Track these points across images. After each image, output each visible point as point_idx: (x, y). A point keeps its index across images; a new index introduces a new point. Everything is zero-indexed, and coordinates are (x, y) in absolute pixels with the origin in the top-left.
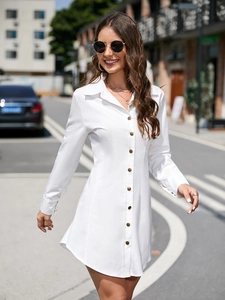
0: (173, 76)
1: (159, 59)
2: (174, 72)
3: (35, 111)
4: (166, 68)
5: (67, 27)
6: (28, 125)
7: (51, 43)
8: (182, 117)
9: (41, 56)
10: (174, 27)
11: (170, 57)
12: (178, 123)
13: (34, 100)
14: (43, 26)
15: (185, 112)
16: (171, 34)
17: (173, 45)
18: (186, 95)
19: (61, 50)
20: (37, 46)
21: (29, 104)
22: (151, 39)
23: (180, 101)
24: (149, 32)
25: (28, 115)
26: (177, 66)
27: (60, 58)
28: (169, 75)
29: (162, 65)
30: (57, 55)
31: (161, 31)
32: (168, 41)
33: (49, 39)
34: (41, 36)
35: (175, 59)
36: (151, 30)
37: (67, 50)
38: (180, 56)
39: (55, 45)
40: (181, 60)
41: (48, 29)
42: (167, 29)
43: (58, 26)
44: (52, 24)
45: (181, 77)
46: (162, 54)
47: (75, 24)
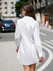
0: (45, 16)
1: (41, 12)
2: (45, 15)
3: (13, 26)
4: (43, 14)
5: (19, 6)
6: (12, 30)
7: (15, 10)
8: (48, 26)
9: (13, 13)
10: (45, 5)
11: (44, 12)
12: (47, 28)
13: (13, 23)
14: (13, 6)
15: (48, 25)
16: (44, 6)
17: (45, 9)
18: (48, 20)
19: (18, 11)
20: (12, 10)
21: (12, 25)
22: (40, 8)
23: (47, 22)
24: (39, 6)
25: (12, 27)
26: (46, 14)
27: (18, 13)
28: (44, 16)
29: (42, 14)
30: (17, 13)
31: (42, 6)
32: (44, 8)
33: (15, 9)
34: (13, 8)
35: (45, 12)
36: (39, 5)
37: (19, 11)
38: (47, 11)
39: (16, 10)
40: (47, 12)
41: (14, 6)
42: (43, 5)
43: (17, 5)
44: (16, 5)
45: (47, 17)
46: (42, 11)
47: (21, 5)
